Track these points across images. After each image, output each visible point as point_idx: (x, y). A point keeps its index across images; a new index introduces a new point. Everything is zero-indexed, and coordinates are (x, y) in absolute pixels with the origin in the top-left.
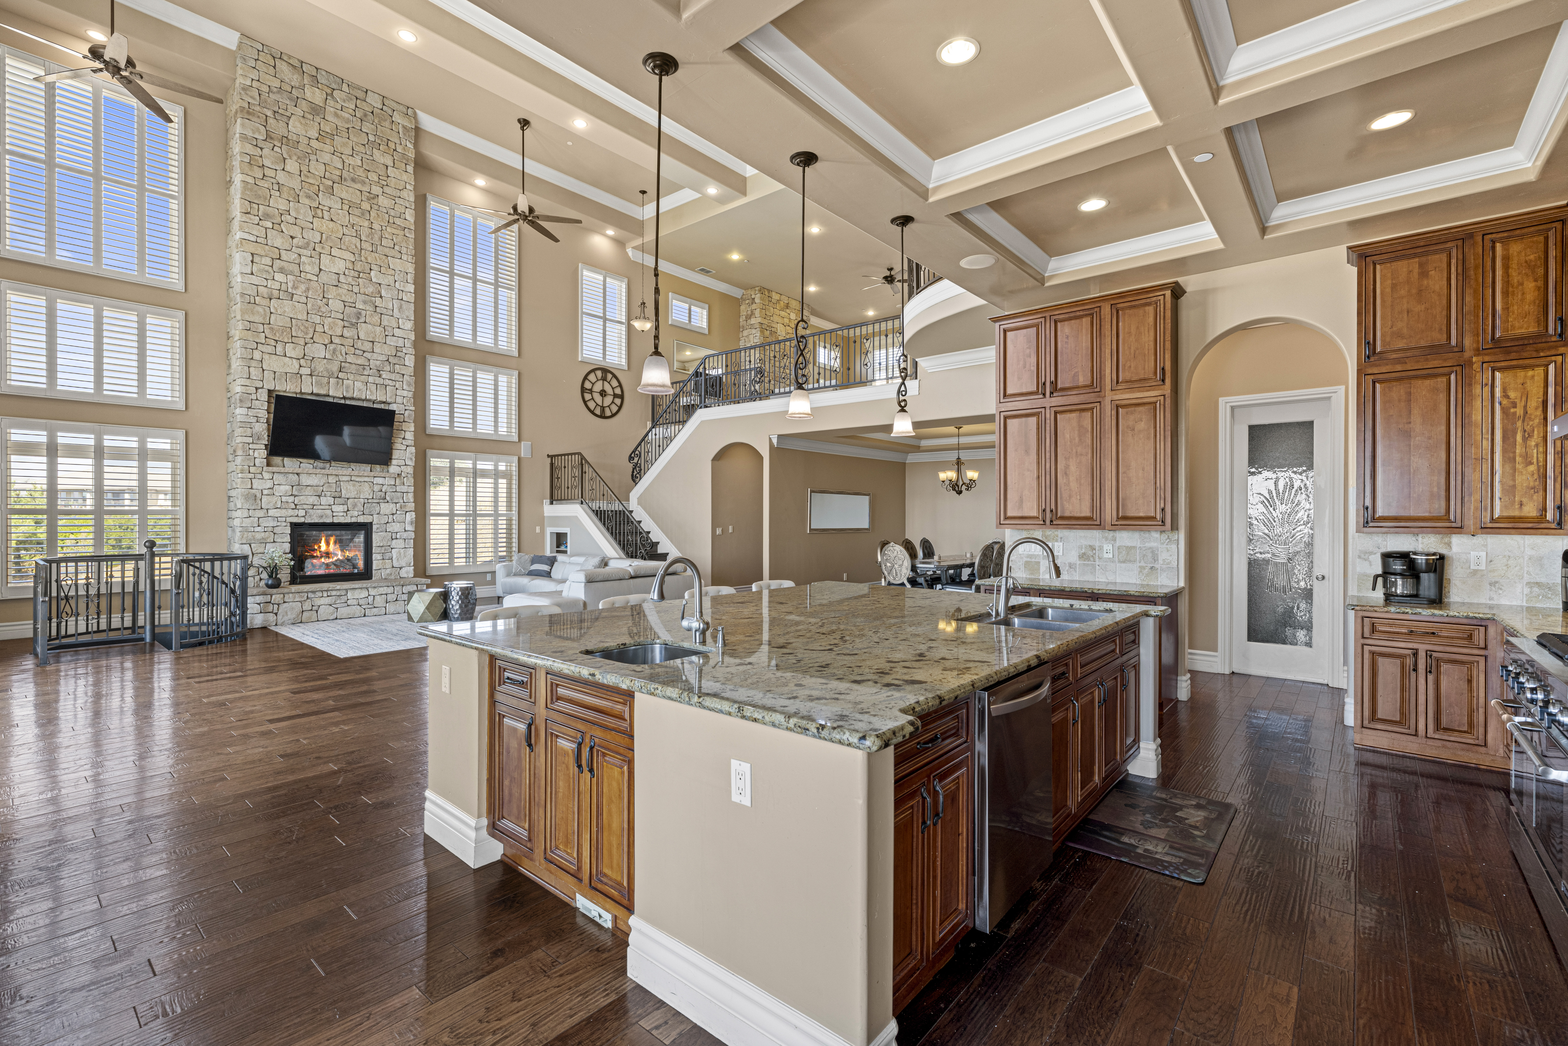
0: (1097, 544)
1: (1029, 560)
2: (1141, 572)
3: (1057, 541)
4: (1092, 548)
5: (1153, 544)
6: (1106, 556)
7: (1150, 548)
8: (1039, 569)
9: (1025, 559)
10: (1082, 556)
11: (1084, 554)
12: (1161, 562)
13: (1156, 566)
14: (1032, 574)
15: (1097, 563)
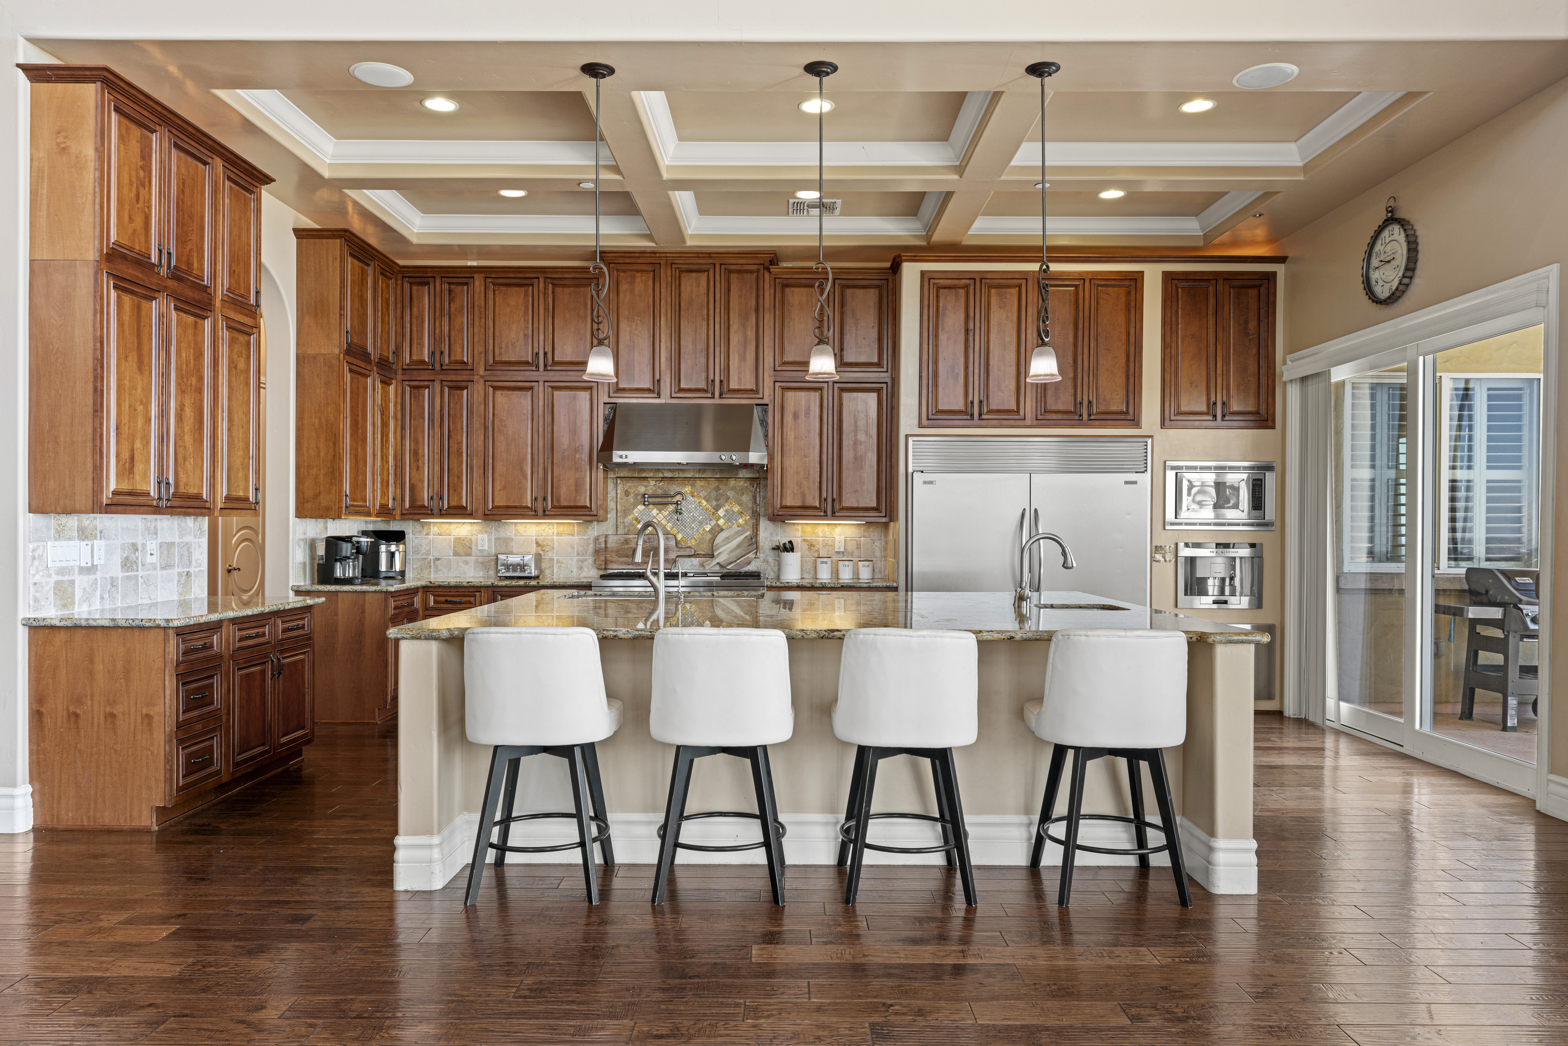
0: (139, 541)
1: (60, 578)
2: (179, 581)
3: (96, 538)
4: (134, 547)
5: (188, 539)
6: (149, 560)
7: (187, 544)
8: (73, 595)
9: (55, 578)
10: (128, 564)
11: (127, 558)
12: (194, 563)
13: (192, 570)
14: (64, 606)
15: (140, 573)
